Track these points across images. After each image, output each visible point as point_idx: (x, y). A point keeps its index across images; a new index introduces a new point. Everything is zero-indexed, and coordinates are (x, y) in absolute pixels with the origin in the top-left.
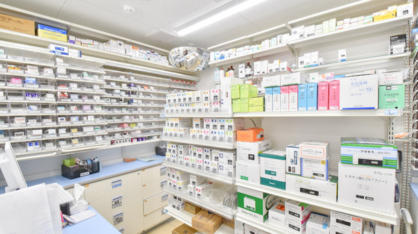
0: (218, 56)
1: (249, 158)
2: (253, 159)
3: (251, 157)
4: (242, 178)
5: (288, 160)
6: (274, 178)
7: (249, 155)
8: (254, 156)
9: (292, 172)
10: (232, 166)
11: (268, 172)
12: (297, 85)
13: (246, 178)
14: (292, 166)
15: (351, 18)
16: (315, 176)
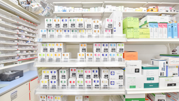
0: (61, 9)
1: (136, 72)
2: (138, 72)
3: (137, 71)
4: (131, 87)
5: (160, 69)
6: (153, 82)
7: (136, 69)
8: (139, 69)
9: (162, 76)
10: (122, 80)
11: (149, 79)
12: (167, 23)
13: (134, 87)
14: (162, 72)
15: (129, 8)
16: (174, 75)
